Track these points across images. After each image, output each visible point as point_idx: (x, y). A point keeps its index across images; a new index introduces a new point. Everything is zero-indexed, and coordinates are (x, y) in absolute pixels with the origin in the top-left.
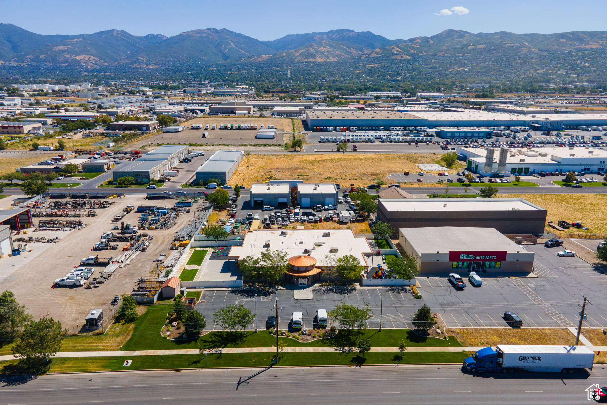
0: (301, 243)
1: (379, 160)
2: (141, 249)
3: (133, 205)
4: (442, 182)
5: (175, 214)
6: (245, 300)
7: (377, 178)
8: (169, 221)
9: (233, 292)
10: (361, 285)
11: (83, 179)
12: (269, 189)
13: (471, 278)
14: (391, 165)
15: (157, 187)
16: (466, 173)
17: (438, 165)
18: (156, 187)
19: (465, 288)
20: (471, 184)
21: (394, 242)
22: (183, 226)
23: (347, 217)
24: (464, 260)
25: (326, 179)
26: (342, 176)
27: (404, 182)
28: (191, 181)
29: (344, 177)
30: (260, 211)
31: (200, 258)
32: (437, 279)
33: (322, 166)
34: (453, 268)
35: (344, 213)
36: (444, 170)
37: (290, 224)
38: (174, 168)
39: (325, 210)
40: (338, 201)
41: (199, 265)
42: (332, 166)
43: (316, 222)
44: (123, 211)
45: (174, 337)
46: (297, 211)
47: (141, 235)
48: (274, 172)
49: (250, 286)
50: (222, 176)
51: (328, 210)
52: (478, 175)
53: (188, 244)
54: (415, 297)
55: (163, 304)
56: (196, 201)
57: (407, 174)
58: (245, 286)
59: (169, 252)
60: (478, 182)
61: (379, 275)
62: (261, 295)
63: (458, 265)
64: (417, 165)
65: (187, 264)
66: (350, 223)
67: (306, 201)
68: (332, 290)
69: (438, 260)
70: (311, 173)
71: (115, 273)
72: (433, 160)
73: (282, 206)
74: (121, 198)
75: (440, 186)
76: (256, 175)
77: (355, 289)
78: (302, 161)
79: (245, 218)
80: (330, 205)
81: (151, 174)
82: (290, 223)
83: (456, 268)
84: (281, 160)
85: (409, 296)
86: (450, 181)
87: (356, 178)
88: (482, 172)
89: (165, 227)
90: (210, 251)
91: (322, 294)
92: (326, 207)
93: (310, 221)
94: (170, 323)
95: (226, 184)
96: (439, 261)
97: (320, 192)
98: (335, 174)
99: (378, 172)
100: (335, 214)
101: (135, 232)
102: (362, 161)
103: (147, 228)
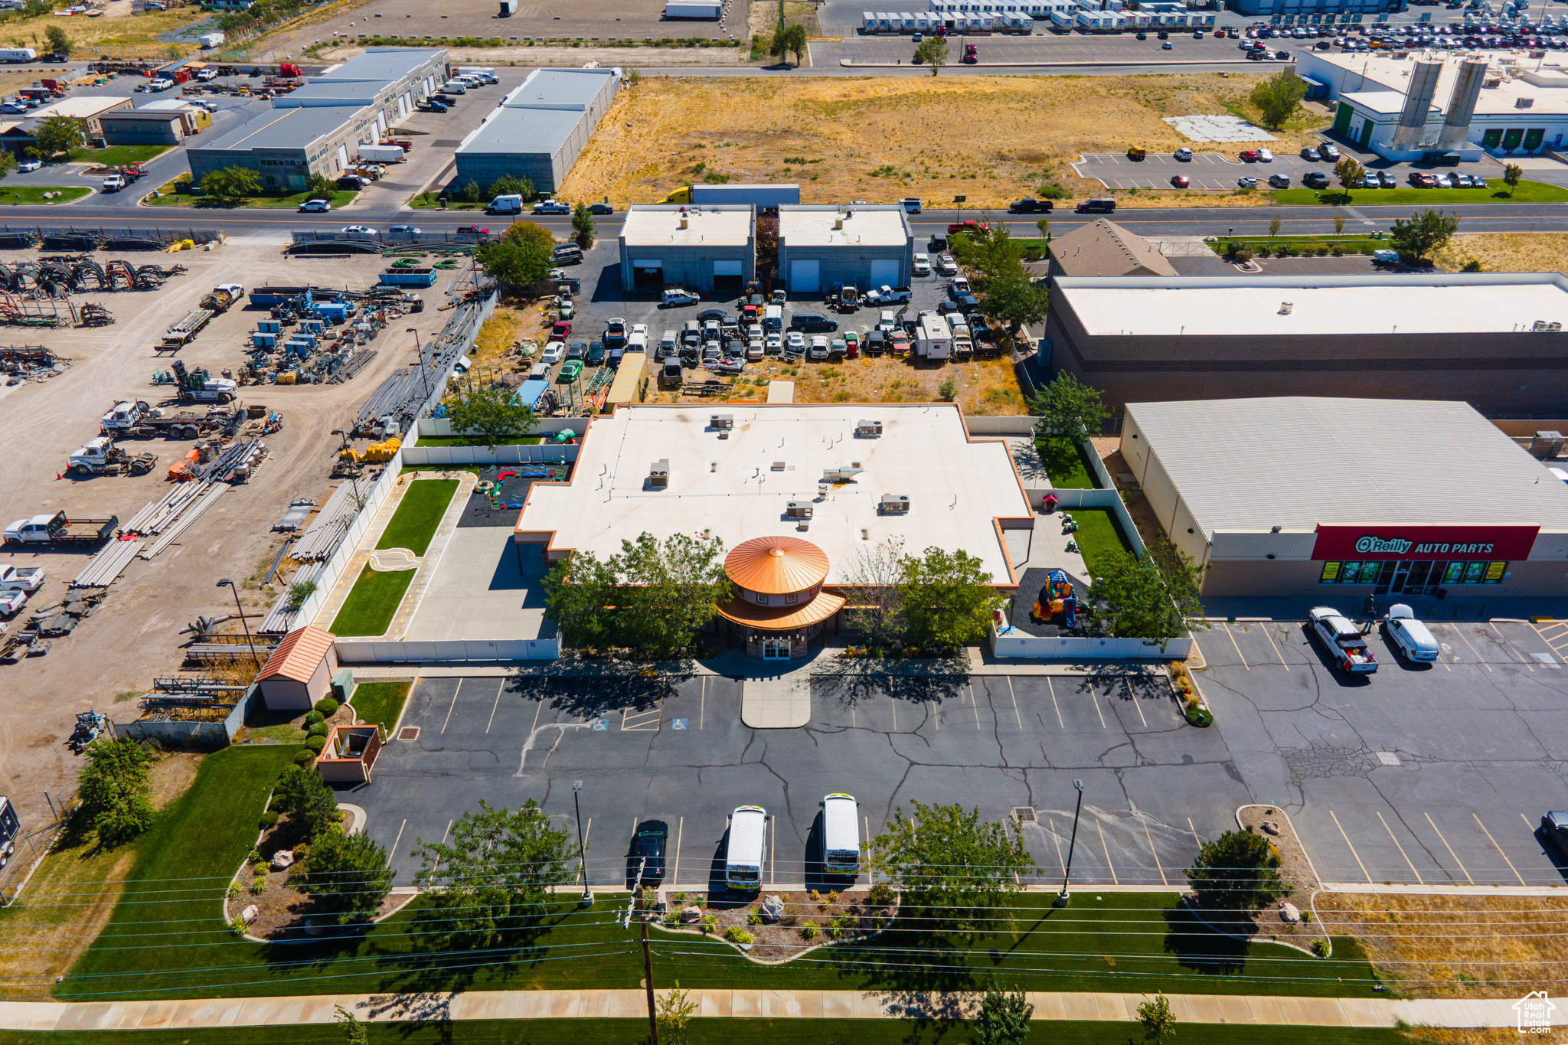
0: (778, 467)
1: (1047, 100)
2: (230, 476)
3: (240, 278)
4: (1253, 186)
5: (372, 320)
6: (562, 727)
7: (1041, 171)
8: (346, 351)
9: (524, 685)
10: (989, 658)
11: (100, 171)
12: (684, 226)
13: (1390, 627)
14: (1086, 123)
15: (333, 207)
16: (1333, 150)
17: (1237, 120)
18: (328, 207)
19: (1371, 676)
20: (1351, 192)
21: (1103, 447)
22: (391, 368)
23: (944, 341)
24: (1369, 556)
25: (875, 175)
26: (927, 162)
27: (1130, 187)
28: (445, 182)
29: (935, 167)
30: (652, 307)
31: (428, 517)
32: (1263, 626)
33: (863, 124)
34: (1321, 580)
35: (935, 328)
36: (1257, 137)
37: (750, 366)
38: (397, 132)
39: (868, 303)
40: (914, 270)
41: (420, 551)
42: (898, 126)
43: (836, 357)
44: (203, 306)
45: (270, 930)
46: (773, 311)
47: (240, 413)
48: (709, 146)
49: (586, 656)
50: (539, 166)
51: (878, 303)
52: (1372, 157)
53: (394, 454)
54: (1187, 719)
55: (266, 741)
56: (447, 265)
57: (1136, 156)
58: (571, 657)
59: (327, 484)
60: (1375, 186)
61: (1054, 609)
62: (623, 704)
63: (1342, 571)
64: (1168, 120)
65: (378, 548)
66: (953, 361)
67: (805, 273)
68: (879, 679)
69: (1271, 557)
70: (828, 153)
71: (120, 582)
72: (1220, 99)
73: (726, 288)
74: (207, 249)
75: (1245, 203)
76: (652, 157)
77: (962, 679)
78: (801, 106)
79: (599, 340)
80: (886, 288)
81: (314, 158)
82: (750, 361)
83: (1335, 581)
84: (737, 99)
85: (1163, 713)
86: (1277, 183)
87: (973, 170)
88: (1386, 146)
89: (329, 373)
90: (468, 481)
91: (847, 699)
92: (873, 294)
93: (815, 353)
94: (267, 852)
95: (554, 193)
96: (1277, 559)
97: (853, 242)
98: (907, 157)
99: (1044, 149)
100: (900, 323)
101: (223, 399)
102: (994, 106)
103: (271, 377)
